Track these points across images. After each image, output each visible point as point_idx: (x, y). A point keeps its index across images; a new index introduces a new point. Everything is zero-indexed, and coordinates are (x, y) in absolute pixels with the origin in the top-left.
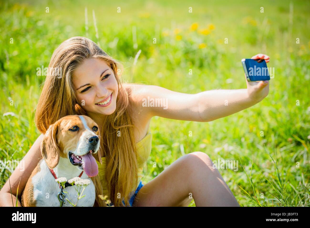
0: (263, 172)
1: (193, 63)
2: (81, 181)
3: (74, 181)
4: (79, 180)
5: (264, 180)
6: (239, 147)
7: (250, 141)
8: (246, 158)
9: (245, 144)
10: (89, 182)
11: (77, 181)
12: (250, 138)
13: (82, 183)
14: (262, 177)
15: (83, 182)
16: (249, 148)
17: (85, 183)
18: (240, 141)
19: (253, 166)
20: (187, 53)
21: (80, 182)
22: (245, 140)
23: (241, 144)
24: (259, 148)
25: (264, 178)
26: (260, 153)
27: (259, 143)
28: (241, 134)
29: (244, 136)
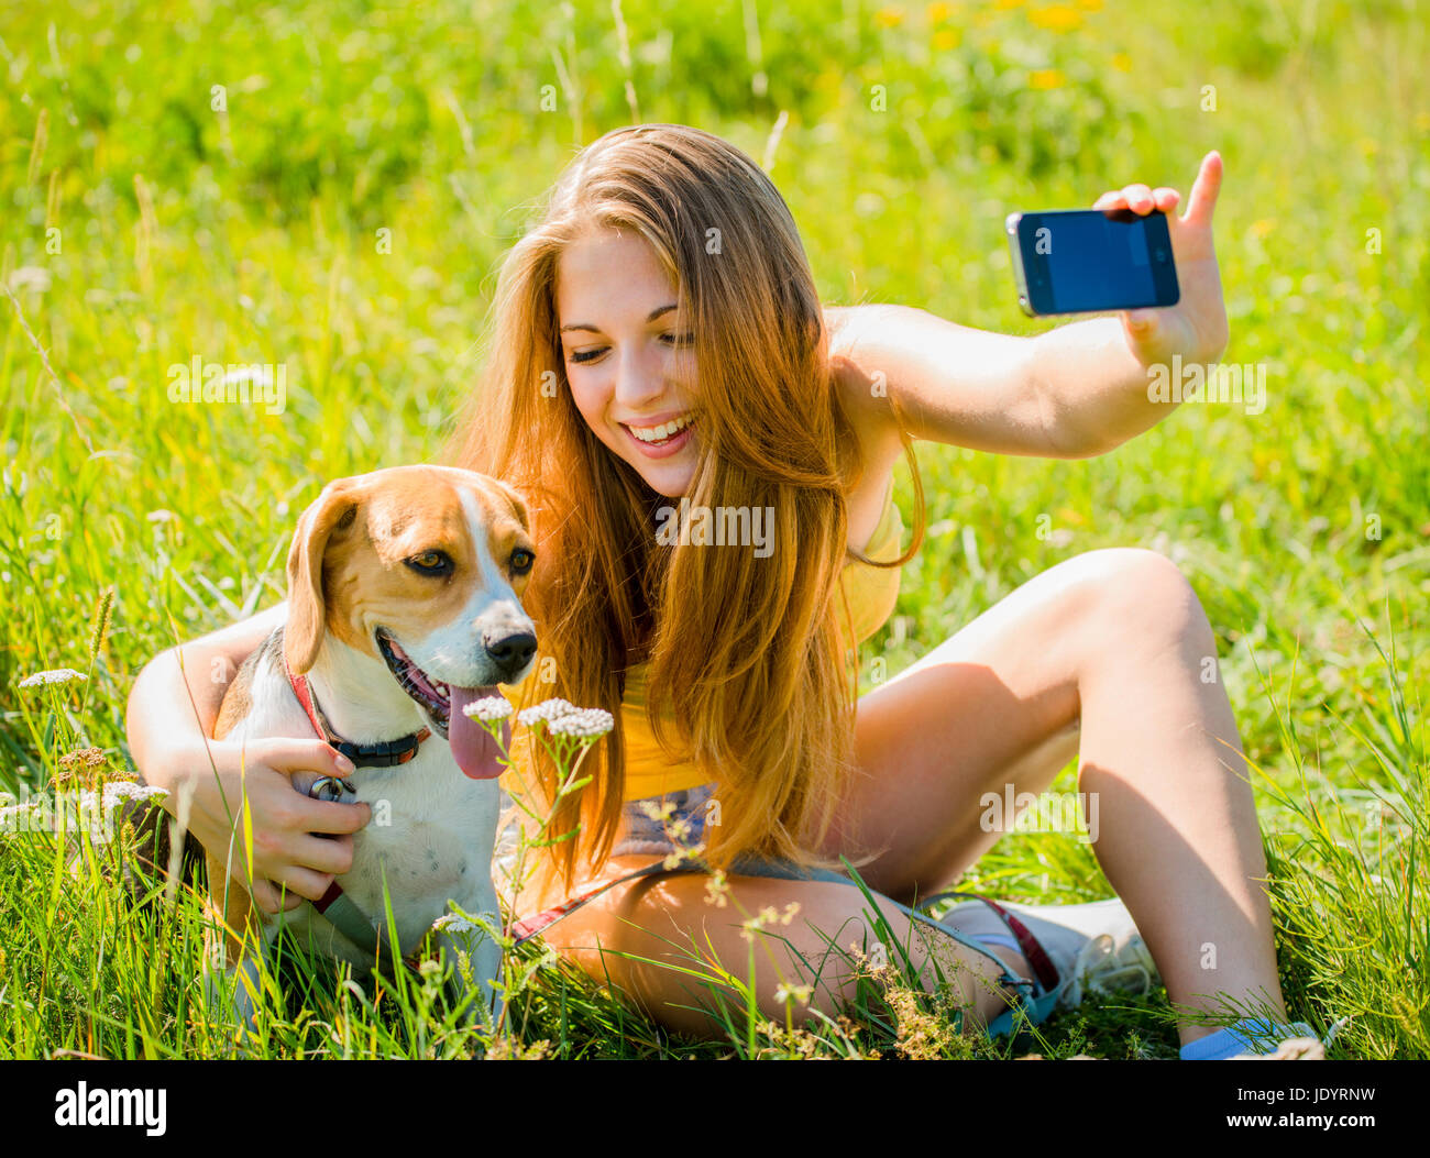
0: (1315, 666)
1: (1005, 153)
2: (573, 719)
3: (543, 715)
4: (566, 715)
5: (1317, 700)
6: (1211, 546)
7: (1256, 523)
8: (1241, 597)
9: (1233, 533)
10: (607, 721)
11: (556, 718)
12: (1256, 509)
13: (580, 727)
14: (1308, 683)
15: (582, 721)
16: (1249, 553)
17: (591, 728)
18: (1216, 517)
19: (1272, 635)
20: (978, 105)
21: (572, 724)
22: (1237, 515)
23: (1214, 531)
24: (1292, 550)
25: (1318, 688)
26: (1302, 580)
27: (1294, 530)
28: (1219, 488)
29: (1231, 494)
